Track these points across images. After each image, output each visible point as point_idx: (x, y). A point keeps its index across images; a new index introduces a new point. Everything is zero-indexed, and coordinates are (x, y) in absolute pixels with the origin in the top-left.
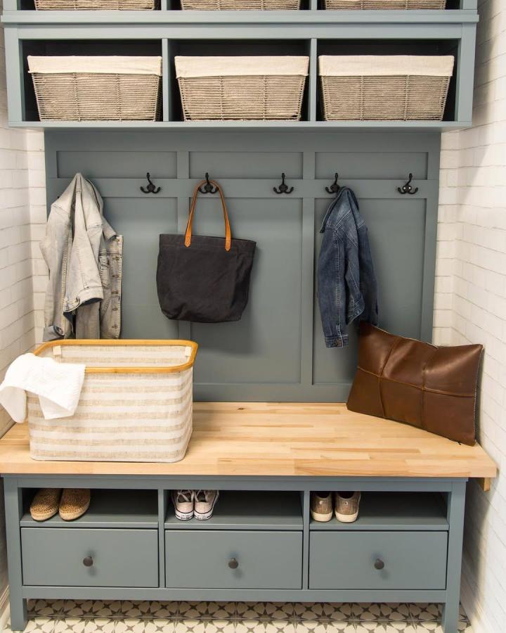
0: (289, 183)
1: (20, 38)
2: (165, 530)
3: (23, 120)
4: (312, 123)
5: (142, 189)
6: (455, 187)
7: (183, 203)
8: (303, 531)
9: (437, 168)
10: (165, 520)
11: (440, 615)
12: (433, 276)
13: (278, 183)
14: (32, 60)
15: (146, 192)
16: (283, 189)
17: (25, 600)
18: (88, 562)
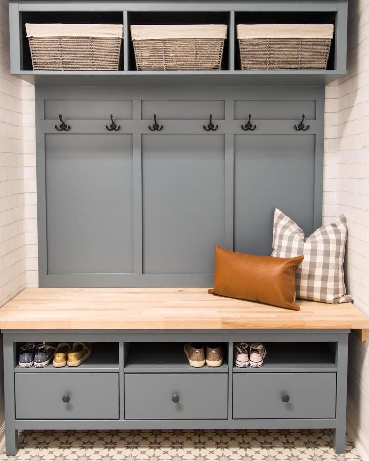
0: (215, 123)
1: (20, 10)
2: (124, 373)
3: (21, 70)
4: (232, 71)
5: (107, 127)
6: (336, 126)
7: (137, 138)
8: (228, 373)
9: (323, 112)
10: (124, 367)
11: (332, 441)
12: (321, 191)
13: (207, 123)
14: (28, 26)
15: (109, 130)
16: (211, 127)
17: (17, 431)
18: (66, 399)
